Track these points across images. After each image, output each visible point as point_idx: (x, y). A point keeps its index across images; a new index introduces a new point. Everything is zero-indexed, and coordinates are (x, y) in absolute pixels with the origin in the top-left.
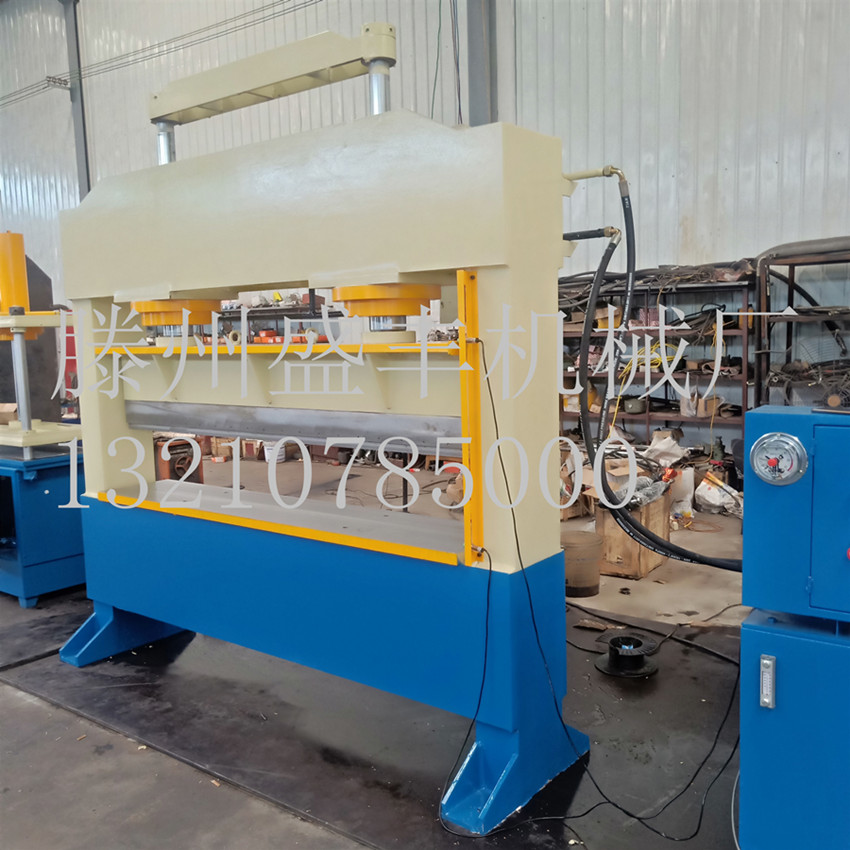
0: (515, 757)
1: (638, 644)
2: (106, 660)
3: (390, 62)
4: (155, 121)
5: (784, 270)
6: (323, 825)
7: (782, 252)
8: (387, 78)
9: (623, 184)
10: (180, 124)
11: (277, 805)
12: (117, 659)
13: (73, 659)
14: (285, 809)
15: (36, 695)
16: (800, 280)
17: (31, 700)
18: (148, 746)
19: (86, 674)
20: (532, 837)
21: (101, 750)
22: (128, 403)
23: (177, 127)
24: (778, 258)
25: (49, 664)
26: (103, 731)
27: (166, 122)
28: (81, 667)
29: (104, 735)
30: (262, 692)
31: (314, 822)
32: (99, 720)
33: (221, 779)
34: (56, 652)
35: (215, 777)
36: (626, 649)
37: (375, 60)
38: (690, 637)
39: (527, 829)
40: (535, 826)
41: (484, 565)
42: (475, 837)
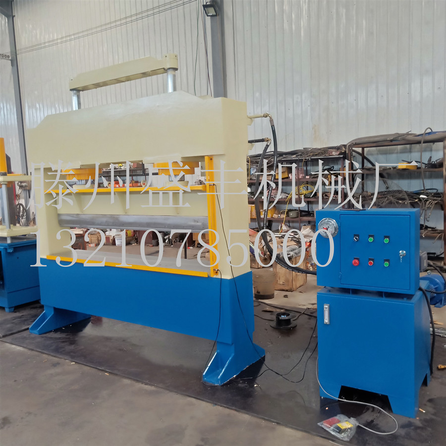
0: (233, 354)
1: (288, 315)
2: (51, 331)
3: (176, 69)
4: (71, 90)
5: (359, 150)
6: (154, 386)
7: (358, 142)
8: (174, 76)
9: (271, 121)
10: (83, 91)
11: (134, 380)
12: (56, 331)
13: (36, 331)
14: (138, 381)
15: (21, 346)
16: (367, 155)
17: (19, 348)
18: (76, 362)
19: (43, 337)
20: (240, 385)
21: (55, 365)
22: (59, 215)
23: (81, 92)
24: (356, 144)
25: (25, 334)
26: (54, 358)
27: (77, 91)
28: (40, 334)
29: (55, 360)
30: (124, 341)
31: (150, 385)
32: (52, 354)
33: (109, 373)
34: (28, 329)
35: (107, 372)
36: (283, 317)
37: (169, 68)
38: (312, 313)
39: (238, 383)
40: (241, 382)
41: (219, 276)
42: (216, 386)
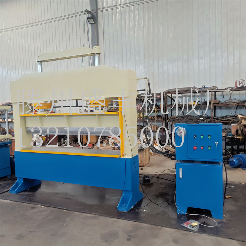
1: (149, 177)
2: (22, 192)
5: (170, 95)
6: (93, 214)
7: (169, 91)
8: (99, 57)
9: (148, 81)
10: (43, 62)
11: (81, 212)
12: (25, 191)
13: (14, 192)
14: (83, 212)
16: (173, 97)
18: (45, 206)
19: (19, 195)
20: (136, 211)
21: (33, 208)
22: (27, 128)
24: (169, 92)
26: (31, 205)
28: (17, 193)
31: (90, 214)
32: (29, 203)
33: (66, 210)
34: (9, 190)
35: (64, 209)
36: (146, 178)
38: (158, 176)
40: (137, 209)
42: (125, 212)
